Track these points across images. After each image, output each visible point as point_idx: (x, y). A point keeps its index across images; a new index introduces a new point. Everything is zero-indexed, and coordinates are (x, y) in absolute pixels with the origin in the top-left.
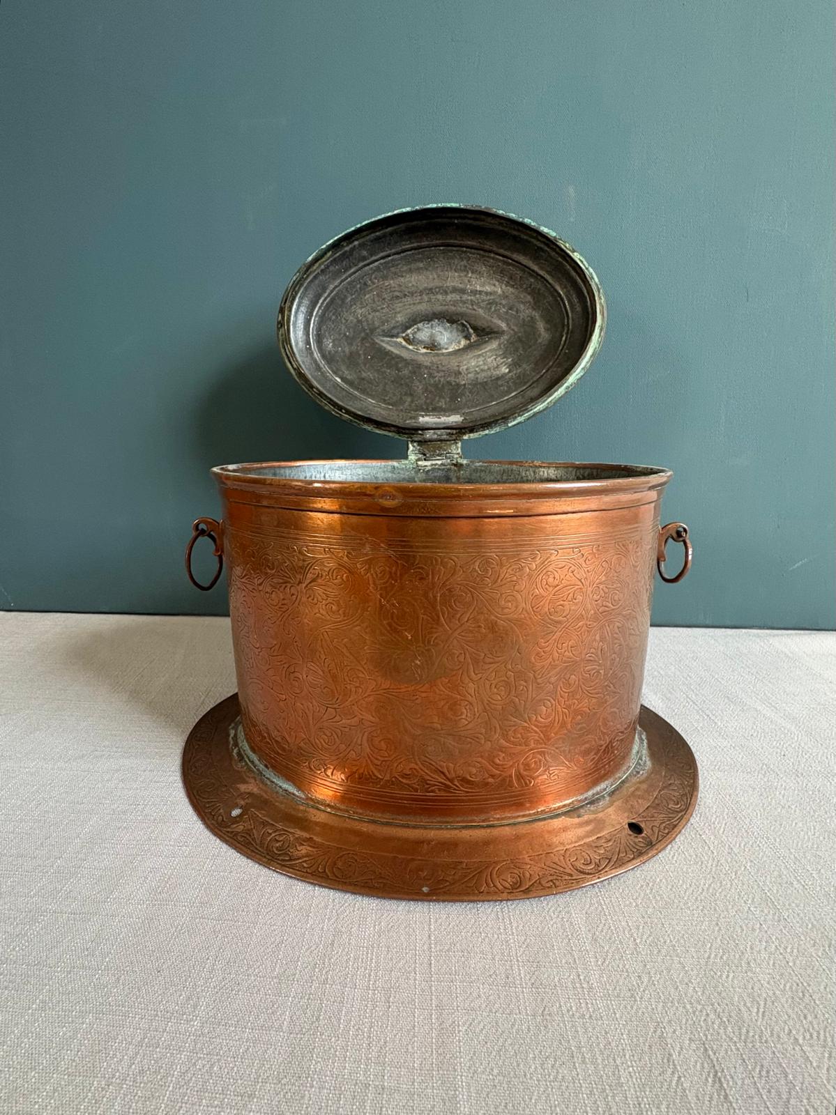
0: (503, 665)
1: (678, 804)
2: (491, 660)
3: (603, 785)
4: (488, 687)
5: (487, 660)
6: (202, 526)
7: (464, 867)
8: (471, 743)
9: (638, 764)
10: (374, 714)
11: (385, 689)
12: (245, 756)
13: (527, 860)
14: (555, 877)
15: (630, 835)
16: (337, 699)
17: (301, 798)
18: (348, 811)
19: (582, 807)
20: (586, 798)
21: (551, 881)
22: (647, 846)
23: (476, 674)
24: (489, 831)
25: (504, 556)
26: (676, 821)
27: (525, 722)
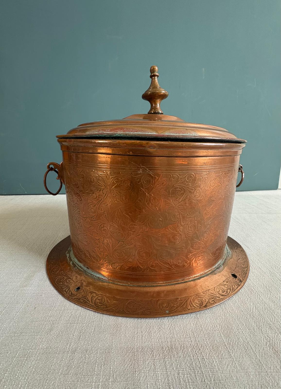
0: (193, 218)
1: (244, 265)
2: (190, 217)
3: (220, 262)
4: (187, 228)
5: (188, 217)
6: (51, 166)
7: (180, 300)
8: (180, 250)
9: (228, 252)
10: (141, 242)
11: (146, 231)
13: (202, 294)
14: (214, 299)
15: (233, 279)
16: (124, 237)
17: (106, 280)
18: (127, 283)
19: (215, 270)
20: (216, 267)
21: (213, 301)
22: (240, 282)
23: (183, 223)
24: (185, 284)
25: (197, 174)
26: (246, 272)
27: (200, 241)
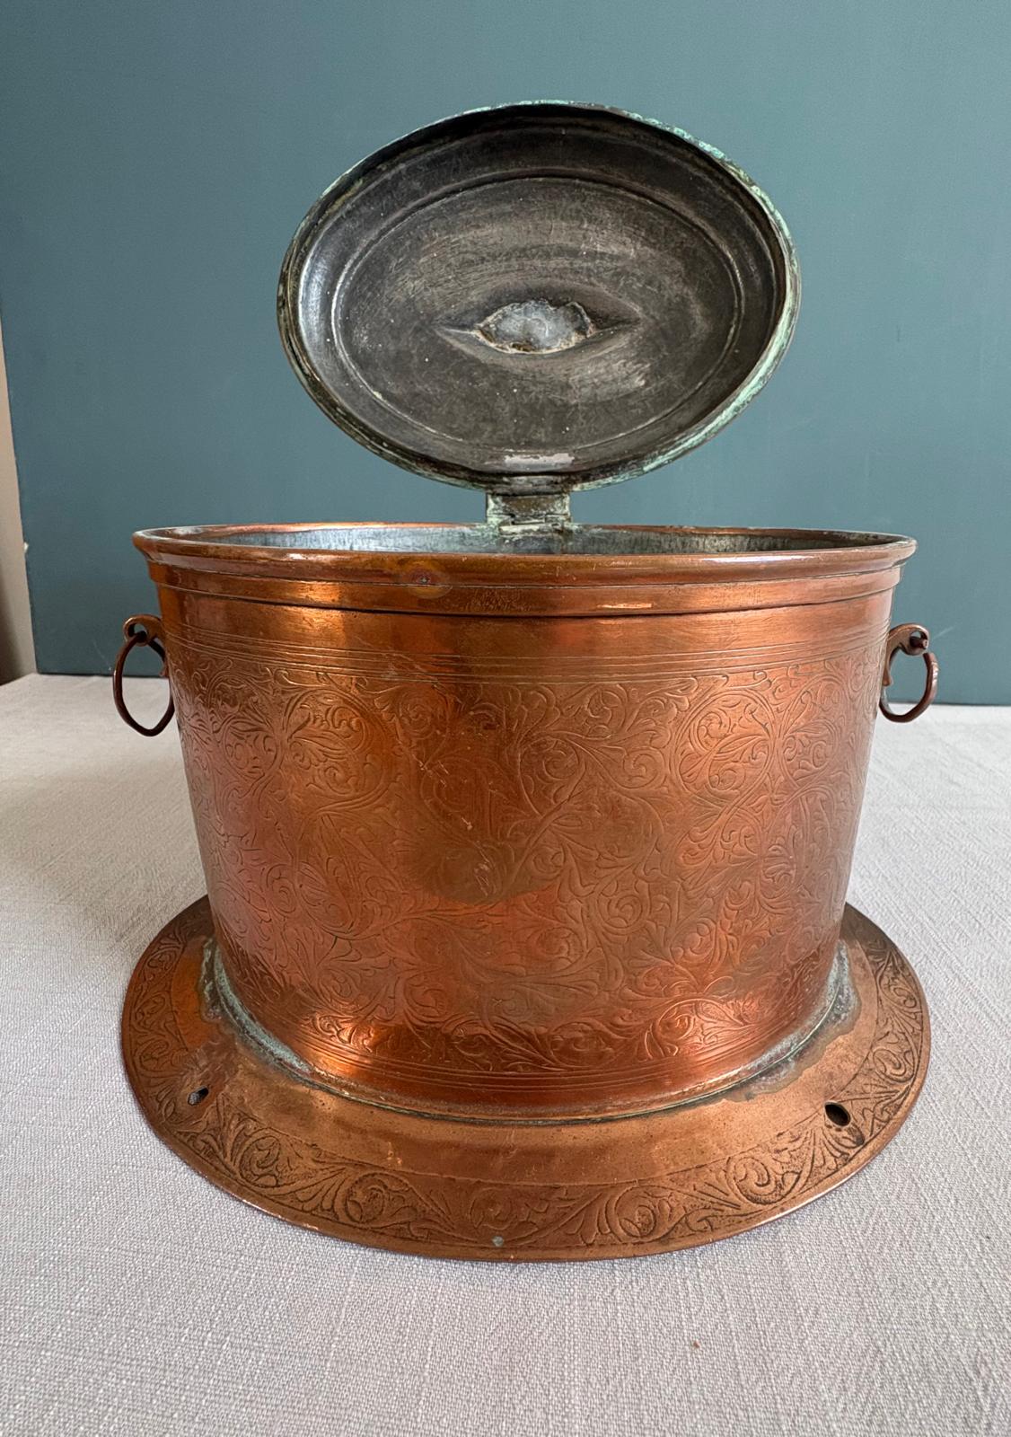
0: (631, 870)
1: (900, 1068)
2: (611, 863)
3: (785, 1043)
4: (604, 905)
5: (604, 863)
6: (138, 628)
7: (562, 1197)
8: (576, 995)
9: (838, 1001)
10: (413, 950)
11: (430, 911)
12: (222, 998)
13: (666, 1182)
14: (711, 1212)
15: (829, 1127)
16: (352, 925)
17: (303, 1073)
18: (377, 1097)
19: (753, 1080)
20: (759, 1066)
21: (705, 1218)
22: (858, 1146)
23: (584, 886)
24: (604, 1127)
25: (635, 685)
26: (899, 1098)
27: (668, 961)
